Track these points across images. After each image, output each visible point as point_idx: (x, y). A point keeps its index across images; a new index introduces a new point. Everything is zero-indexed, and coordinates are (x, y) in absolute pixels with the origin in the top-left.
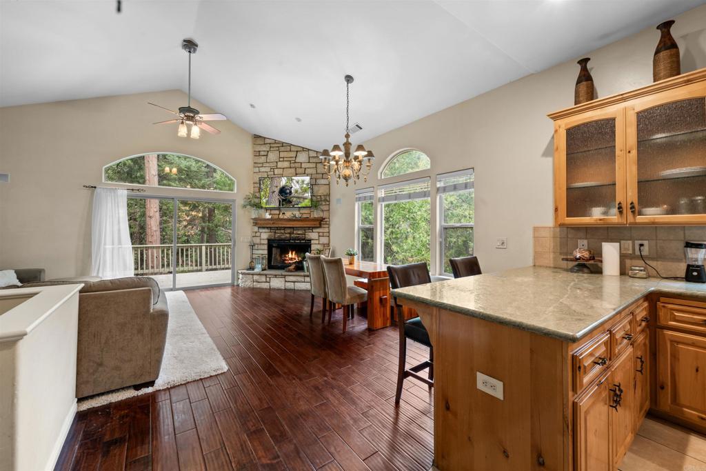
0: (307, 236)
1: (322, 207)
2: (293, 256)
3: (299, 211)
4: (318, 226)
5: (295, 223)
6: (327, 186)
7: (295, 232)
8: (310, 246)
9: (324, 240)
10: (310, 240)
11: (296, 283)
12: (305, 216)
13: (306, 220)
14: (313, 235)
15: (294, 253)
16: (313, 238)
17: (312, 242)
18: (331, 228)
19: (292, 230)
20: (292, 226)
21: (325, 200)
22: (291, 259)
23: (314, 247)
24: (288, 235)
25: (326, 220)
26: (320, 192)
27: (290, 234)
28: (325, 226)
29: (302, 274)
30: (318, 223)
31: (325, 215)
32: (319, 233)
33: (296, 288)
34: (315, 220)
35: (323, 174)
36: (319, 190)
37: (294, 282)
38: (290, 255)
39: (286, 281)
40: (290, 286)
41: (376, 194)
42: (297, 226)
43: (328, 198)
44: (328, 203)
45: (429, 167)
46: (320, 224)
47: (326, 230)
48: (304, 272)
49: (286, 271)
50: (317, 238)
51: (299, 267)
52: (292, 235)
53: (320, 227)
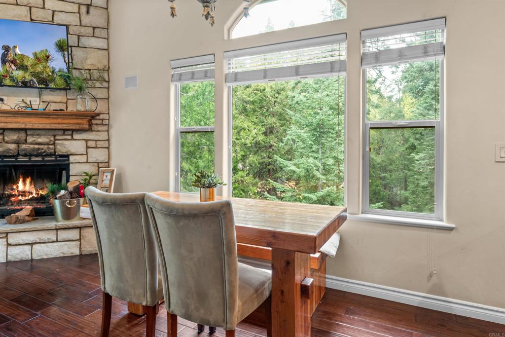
0: (58, 147)
1: (94, 92)
2: (28, 187)
3: (40, 95)
4: (86, 127)
5: (33, 120)
6: (105, 53)
7: (30, 139)
8: (66, 168)
9: (98, 155)
10: (68, 156)
11: (35, 246)
12: (52, 107)
13: (58, 114)
14: (72, 146)
15: (28, 181)
16: (73, 150)
17: (72, 159)
18: (112, 131)
19: (22, 135)
20: (23, 126)
21: (101, 79)
22: (23, 193)
23: (74, 169)
24: (12, 146)
25: (101, 116)
26: (89, 62)
27: (17, 142)
28: (100, 128)
29: (52, 224)
30: (85, 121)
31: (101, 107)
32: (87, 141)
33: (35, 257)
34: (78, 115)
35: (94, 28)
36: (86, 59)
37: (31, 244)
38: (20, 186)
39: (9, 245)
40: (20, 253)
41: (221, 67)
42: (36, 126)
43: (106, 76)
44: (105, 85)
45: (346, 17)
46: (90, 124)
47: (103, 136)
48: (57, 221)
49: (10, 223)
50: (83, 150)
51: (42, 211)
52: (24, 146)
53: (90, 130)
